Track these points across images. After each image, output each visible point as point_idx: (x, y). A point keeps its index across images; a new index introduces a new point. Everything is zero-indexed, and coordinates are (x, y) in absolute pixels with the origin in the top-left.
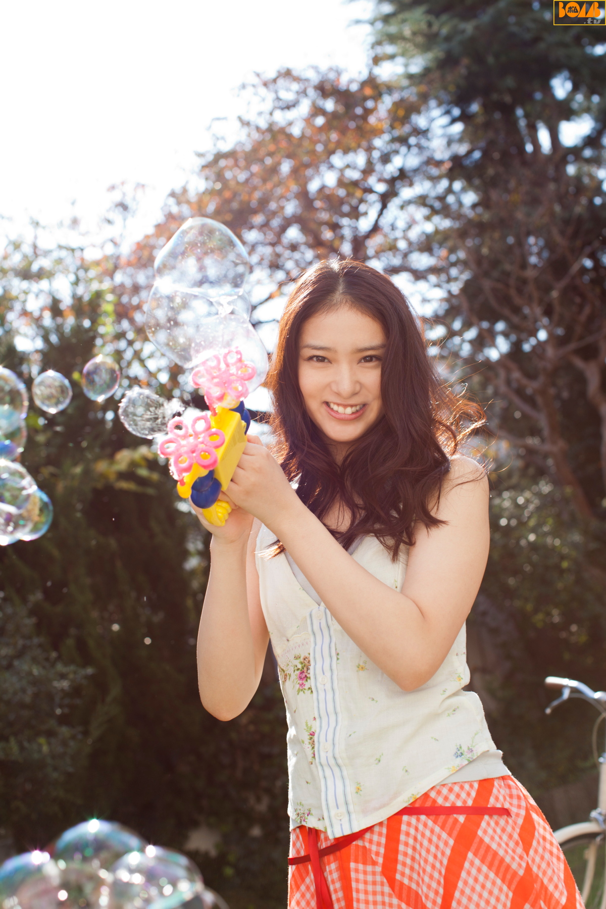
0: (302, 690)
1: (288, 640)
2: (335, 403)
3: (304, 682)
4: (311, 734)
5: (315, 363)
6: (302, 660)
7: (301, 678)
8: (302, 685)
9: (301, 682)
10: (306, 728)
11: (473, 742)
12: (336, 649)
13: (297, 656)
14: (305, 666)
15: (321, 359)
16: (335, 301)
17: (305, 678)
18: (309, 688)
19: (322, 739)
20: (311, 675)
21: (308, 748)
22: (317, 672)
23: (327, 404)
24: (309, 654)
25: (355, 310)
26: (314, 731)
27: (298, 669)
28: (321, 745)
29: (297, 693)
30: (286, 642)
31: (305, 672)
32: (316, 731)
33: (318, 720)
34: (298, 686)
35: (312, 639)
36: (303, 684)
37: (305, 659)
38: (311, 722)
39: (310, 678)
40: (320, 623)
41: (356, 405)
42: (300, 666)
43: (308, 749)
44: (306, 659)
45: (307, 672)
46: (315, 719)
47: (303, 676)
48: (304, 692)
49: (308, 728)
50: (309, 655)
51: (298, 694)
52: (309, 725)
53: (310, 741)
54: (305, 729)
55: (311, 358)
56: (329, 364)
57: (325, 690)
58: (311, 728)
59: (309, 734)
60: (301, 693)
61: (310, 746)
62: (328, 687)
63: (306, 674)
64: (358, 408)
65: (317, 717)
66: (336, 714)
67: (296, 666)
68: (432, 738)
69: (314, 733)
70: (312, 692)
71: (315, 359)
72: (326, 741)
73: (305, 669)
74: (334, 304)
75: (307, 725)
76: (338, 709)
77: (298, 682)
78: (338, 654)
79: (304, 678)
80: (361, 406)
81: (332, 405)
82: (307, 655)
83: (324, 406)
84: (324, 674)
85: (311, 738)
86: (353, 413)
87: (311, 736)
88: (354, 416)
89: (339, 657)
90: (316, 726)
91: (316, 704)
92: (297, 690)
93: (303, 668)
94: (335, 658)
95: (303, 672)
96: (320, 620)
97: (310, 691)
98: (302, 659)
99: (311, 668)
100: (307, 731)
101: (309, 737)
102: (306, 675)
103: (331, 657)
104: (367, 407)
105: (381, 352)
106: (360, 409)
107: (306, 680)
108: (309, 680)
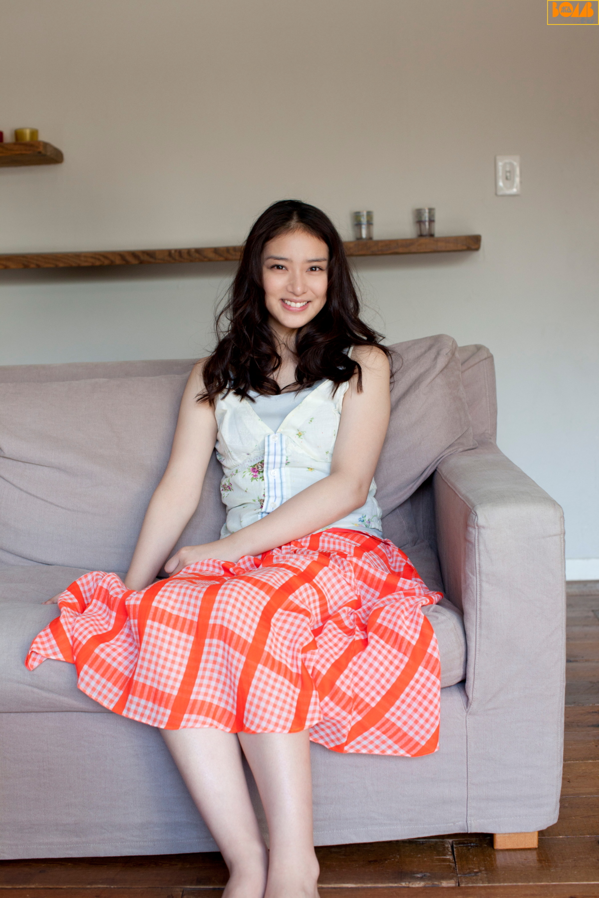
1: (248, 454)
2: (289, 300)
5: (276, 270)
9: (255, 474)
14: (259, 466)
15: (279, 267)
16: (292, 227)
18: (261, 477)
20: (264, 470)
23: (283, 300)
25: (306, 232)
30: (247, 456)
34: (252, 477)
38: (261, 497)
39: (263, 472)
41: (303, 301)
45: (261, 469)
46: (264, 495)
48: (256, 480)
51: (252, 481)
54: (257, 499)
55: (272, 267)
56: (285, 271)
57: (274, 479)
62: (277, 477)
64: (304, 303)
65: (266, 491)
70: (263, 480)
71: (276, 267)
74: (292, 229)
77: (252, 473)
80: (306, 302)
81: (286, 302)
83: (281, 302)
84: (274, 469)
86: (301, 307)
88: (301, 309)
91: (266, 486)
99: (265, 466)
102: (258, 471)
104: (310, 304)
105: (324, 264)
106: (306, 304)
107: (259, 473)
108: (261, 473)
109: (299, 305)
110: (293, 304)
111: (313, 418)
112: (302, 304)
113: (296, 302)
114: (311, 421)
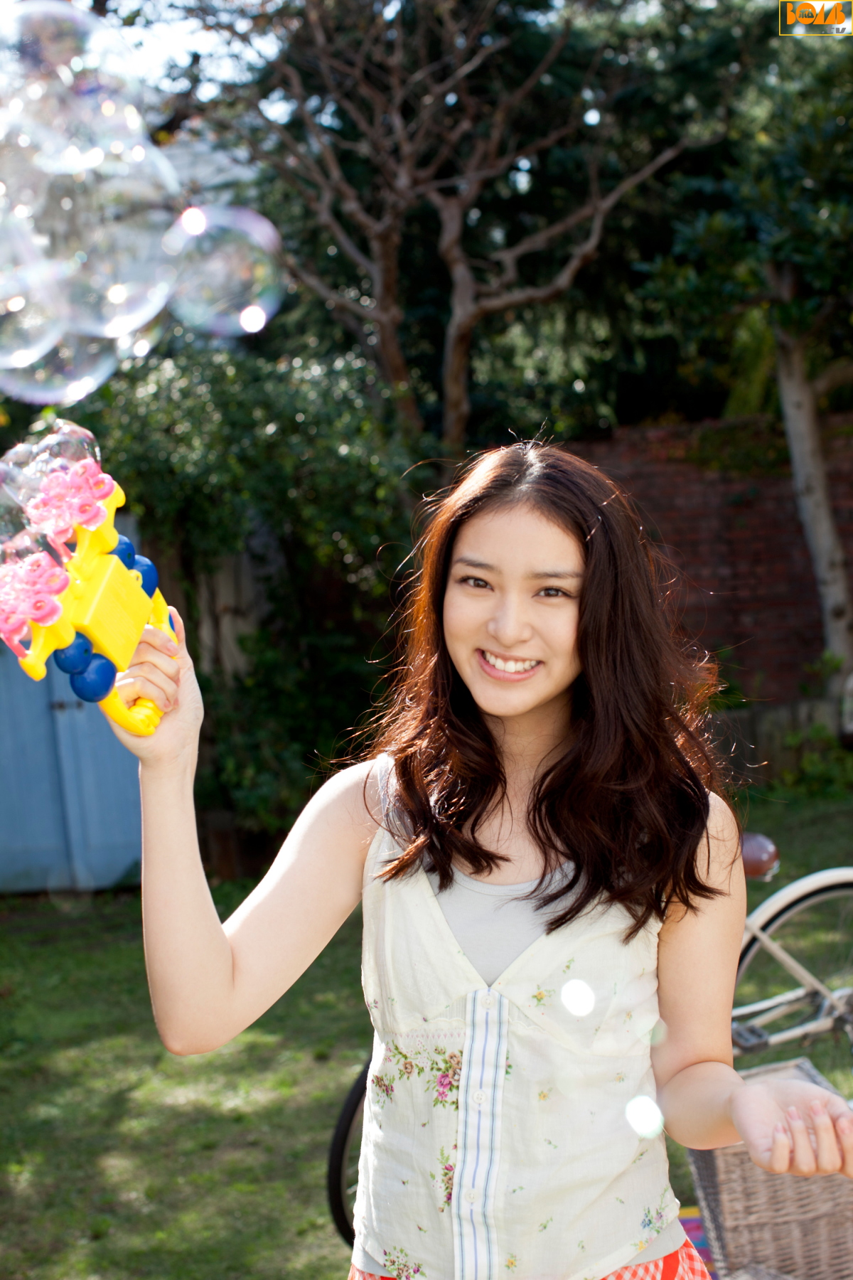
0: (441, 1102)
1: (425, 1020)
2: (492, 654)
3: (446, 1090)
4: (446, 1168)
5: (469, 588)
6: (447, 1058)
7: (442, 1085)
8: (442, 1094)
9: (441, 1089)
10: (440, 1157)
11: (662, 1202)
12: (507, 1058)
13: (440, 1049)
14: (450, 1067)
15: (481, 584)
16: (511, 497)
17: (449, 1086)
18: (453, 1103)
19: (467, 1181)
20: (462, 1083)
21: (441, 1187)
22: (472, 1082)
24: (462, 1052)
25: (538, 514)
26: (451, 1164)
27: (439, 1069)
28: (464, 1191)
29: (433, 1103)
30: (421, 1021)
31: (450, 1076)
32: (455, 1166)
33: (460, 1151)
34: (435, 1094)
35: (469, 1032)
36: (444, 1093)
37: (452, 1058)
38: (449, 1151)
39: (458, 1087)
40: (487, 1014)
41: (524, 660)
42: (442, 1066)
43: (440, 1189)
44: (455, 1058)
45: (453, 1078)
46: (456, 1147)
47: (446, 1081)
48: (443, 1105)
49: (443, 1158)
50: (460, 1054)
51: (434, 1105)
52: (446, 1155)
53: (444, 1178)
54: (438, 1159)
55: (464, 580)
56: (490, 593)
57: (480, 1112)
58: (448, 1159)
59: (444, 1167)
60: (440, 1106)
61: (443, 1185)
62: (486, 1108)
63: (451, 1080)
64: (527, 665)
65: (460, 1144)
66: (492, 1150)
67: (437, 1064)
68: (617, 1199)
69: (451, 1167)
70: (457, 1107)
71: (471, 582)
72: (473, 1186)
73: (451, 1072)
75: (442, 1154)
76: (497, 1144)
77: (437, 1088)
78: (509, 1066)
79: (447, 1085)
80: (533, 663)
81: (488, 656)
82: (458, 1054)
83: (477, 656)
84: (481, 1087)
85: (446, 1174)
86: (521, 672)
87: (446, 1171)
88: (518, 677)
89: (509, 1070)
90: (456, 1158)
91: (461, 1129)
92: (434, 1099)
93: (447, 1070)
94: (502, 1072)
95: (447, 1076)
96: (488, 1009)
97: (454, 1106)
98: (447, 1056)
99: (464, 1073)
100: (441, 1162)
101: (442, 1172)
102: (450, 1083)
103: (497, 1067)
104: (541, 667)
105: (570, 584)
106: (532, 668)
107: (451, 1089)
108: (454, 1090)
109: (512, 667)
110: (499, 664)
111: (572, 961)
112: (520, 666)
113: (506, 659)
114: (568, 967)
